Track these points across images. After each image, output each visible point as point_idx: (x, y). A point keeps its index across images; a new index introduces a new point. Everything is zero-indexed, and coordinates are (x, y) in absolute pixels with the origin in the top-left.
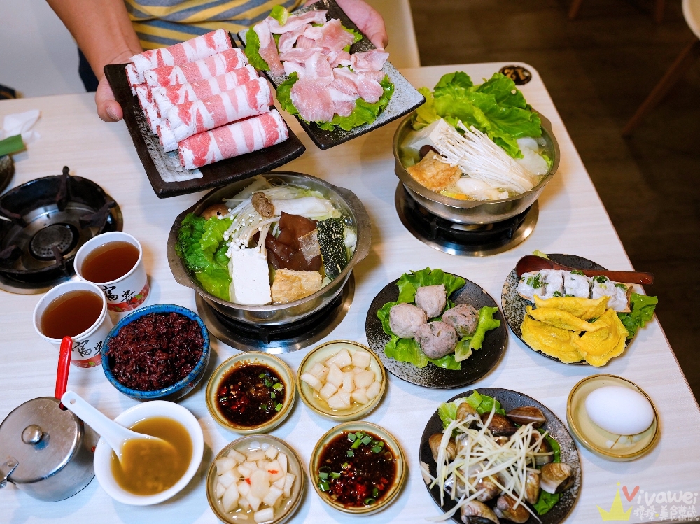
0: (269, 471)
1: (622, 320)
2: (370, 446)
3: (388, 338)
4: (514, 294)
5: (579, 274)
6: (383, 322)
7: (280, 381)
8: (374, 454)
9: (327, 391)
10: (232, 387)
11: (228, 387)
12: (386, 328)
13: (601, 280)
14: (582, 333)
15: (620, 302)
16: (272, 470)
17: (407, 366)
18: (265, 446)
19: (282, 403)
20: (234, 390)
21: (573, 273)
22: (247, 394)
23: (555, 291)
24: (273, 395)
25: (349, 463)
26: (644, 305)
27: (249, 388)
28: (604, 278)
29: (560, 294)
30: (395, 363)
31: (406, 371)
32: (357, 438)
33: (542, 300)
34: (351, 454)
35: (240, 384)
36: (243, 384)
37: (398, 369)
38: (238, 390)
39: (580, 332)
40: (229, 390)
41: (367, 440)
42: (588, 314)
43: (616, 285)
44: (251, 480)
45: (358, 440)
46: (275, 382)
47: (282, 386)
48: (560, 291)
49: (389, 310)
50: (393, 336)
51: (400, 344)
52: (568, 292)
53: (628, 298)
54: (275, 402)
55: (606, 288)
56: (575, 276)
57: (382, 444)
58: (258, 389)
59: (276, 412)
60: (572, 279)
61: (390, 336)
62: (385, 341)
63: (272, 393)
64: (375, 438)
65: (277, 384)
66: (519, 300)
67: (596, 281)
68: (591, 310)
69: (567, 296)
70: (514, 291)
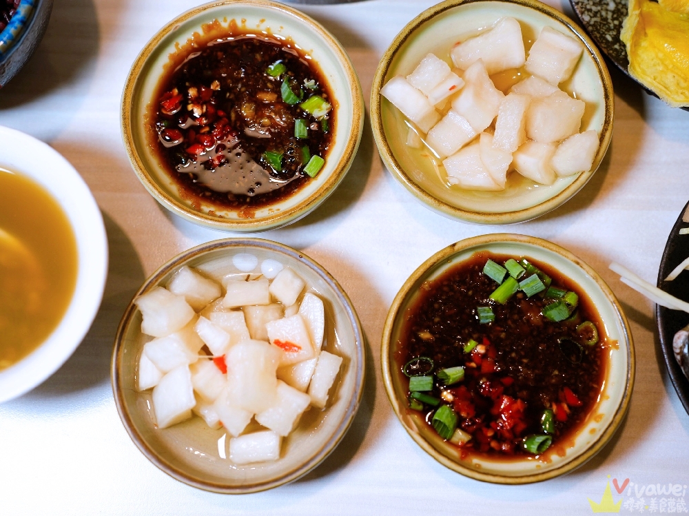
0: (278, 343)
2: (539, 300)
7: (323, 91)
8: (548, 323)
9: (447, 136)
10: (192, 92)
11: (184, 92)
16: (283, 341)
18: (270, 267)
19: (324, 155)
20: (198, 101)
22: (233, 115)
24: (300, 130)
25: (480, 342)
27: (238, 99)
32: (507, 276)
34: (486, 315)
35: (216, 86)
36: (225, 88)
38: (207, 103)
40: (185, 101)
41: (533, 285)
44: (229, 363)
45: (510, 282)
46: (307, 95)
47: (325, 107)
54: (306, 150)
57: (571, 299)
58: (260, 107)
59: (306, 178)
63: (298, 123)
64: (557, 282)
65: (315, 100)
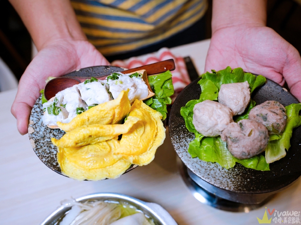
1: (150, 106)
3: (191, 135)
4: (43, 129)
5: (92, 81)
6: (185, 119)
12: (189, 125)
13: (115, 78)
14: (120, 137)
15: (141, 89)
17: (212, 166)
21: (86, 82)
23: (75, 108)
26: (162, 83)
28: (116, 74)
29: (82, 109)
30: (199, 163)
31: (212, 172)
33: (67, 123)
37: (203, 170)
39: (117, 138)
42: (116, 116)
43: (131, 76)
48: (81, 106)
49: (193, 107)
50: (197, 134)
51: (204, 142)
52: (89, 103)
53: (146, 84)
55: (122, 83)
56: (89, 85)
60: (88, 89)
61: (193, 134)
62: (189, 139)
66: (51, 132)
67: (110, 80)
68: (117, 111)
69: (90, 107)
70: (42, 125)
